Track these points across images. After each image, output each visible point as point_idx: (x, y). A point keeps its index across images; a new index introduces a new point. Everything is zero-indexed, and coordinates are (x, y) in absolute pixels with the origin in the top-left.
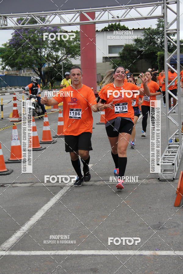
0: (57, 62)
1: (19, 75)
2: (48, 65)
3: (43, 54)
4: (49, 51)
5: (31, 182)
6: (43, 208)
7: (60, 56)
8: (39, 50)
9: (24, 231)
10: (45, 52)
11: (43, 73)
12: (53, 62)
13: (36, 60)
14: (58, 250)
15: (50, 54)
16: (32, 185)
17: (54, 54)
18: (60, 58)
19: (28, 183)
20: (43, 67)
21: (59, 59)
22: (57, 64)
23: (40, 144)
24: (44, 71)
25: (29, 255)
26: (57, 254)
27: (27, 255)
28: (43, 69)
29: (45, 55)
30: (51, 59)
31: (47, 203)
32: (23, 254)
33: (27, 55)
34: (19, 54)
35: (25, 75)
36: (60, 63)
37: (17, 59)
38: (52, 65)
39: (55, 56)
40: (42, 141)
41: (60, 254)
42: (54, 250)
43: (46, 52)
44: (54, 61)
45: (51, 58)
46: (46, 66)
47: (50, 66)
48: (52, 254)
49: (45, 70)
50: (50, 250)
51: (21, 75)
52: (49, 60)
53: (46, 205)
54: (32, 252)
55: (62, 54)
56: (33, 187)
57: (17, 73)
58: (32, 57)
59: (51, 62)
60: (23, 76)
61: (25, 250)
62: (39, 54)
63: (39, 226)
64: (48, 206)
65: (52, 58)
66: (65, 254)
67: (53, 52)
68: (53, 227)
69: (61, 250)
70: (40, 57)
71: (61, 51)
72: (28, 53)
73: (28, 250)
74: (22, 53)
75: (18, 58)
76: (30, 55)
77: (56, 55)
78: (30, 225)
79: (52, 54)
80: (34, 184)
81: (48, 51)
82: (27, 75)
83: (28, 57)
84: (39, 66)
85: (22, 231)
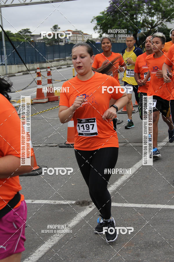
0: (153, 27)
1: (115, 42)
2: (144, 31)
3: (139, 20)
4: (145, 16)
5: (125, 142)
6: (135, 166)
7: (155, 21)
8: (135, 16)
9: (117, 186)
10: (140, 18)
11: (139, 39)
12: (148, 27)
13: (132, 26)
14: (148, 204)
15: (146, 20)
16: (125, 145)
17: (150, 19)
18: (156, 22)
19: (122, 143)
20: (138, 33)
21: (154, 24)
22: (152, 29)
23: (134, 107)
24: (139, 37)
25: (122, 207)
26: (147, 207)
27: (120, 207)
28: (138, 35)
29: (140, 21)
30: (146, 25)
31: (138, 161)
32: (117, 206)
33: (123, 21)
34: (116, 21)
35: (121, 42)
36: (155, 28)
37: (113, 26)
38: (148, 30)
39: (151, 22)
40: (135, 104)
41: (150, 207)
42: (145, 204)
43: (142, 17)
44: (150, 26)
45: (146, 23)
46: (142, 31)
47: (145, 32)
48: (143, 207)
49: (140, 35)
50: (142, 204)
51: (118, 42)
52: (144, 26)
53: (138, 163)
54: (125, 204)
55: (157, 19)
56: (125, 146)
57: (114, 40)
58: (128, 23)
59: (147, 27)
60: (119, 43)
61: (118, 203)
62: (135, 21)
63: (131, 182)
64: (139, 164)
65: (148, 23)
66: (155, 207)
67: (149, 17)
68: (144, 183)
69: (151, 204)
70: (135, 23)
71: (157, 16)
72: (124, 19)
73: (121, 203)
74: (119, 20)
75: (115, 25)
76: (127, 22)
77: (152, 20)
78: (123, 181)
79: (147, 19)
80: (127, 144)
81: (143, 16)
82: (123, 42)
83: (124, 24)
84: (134, 32)
85: (115, 186)
